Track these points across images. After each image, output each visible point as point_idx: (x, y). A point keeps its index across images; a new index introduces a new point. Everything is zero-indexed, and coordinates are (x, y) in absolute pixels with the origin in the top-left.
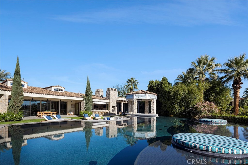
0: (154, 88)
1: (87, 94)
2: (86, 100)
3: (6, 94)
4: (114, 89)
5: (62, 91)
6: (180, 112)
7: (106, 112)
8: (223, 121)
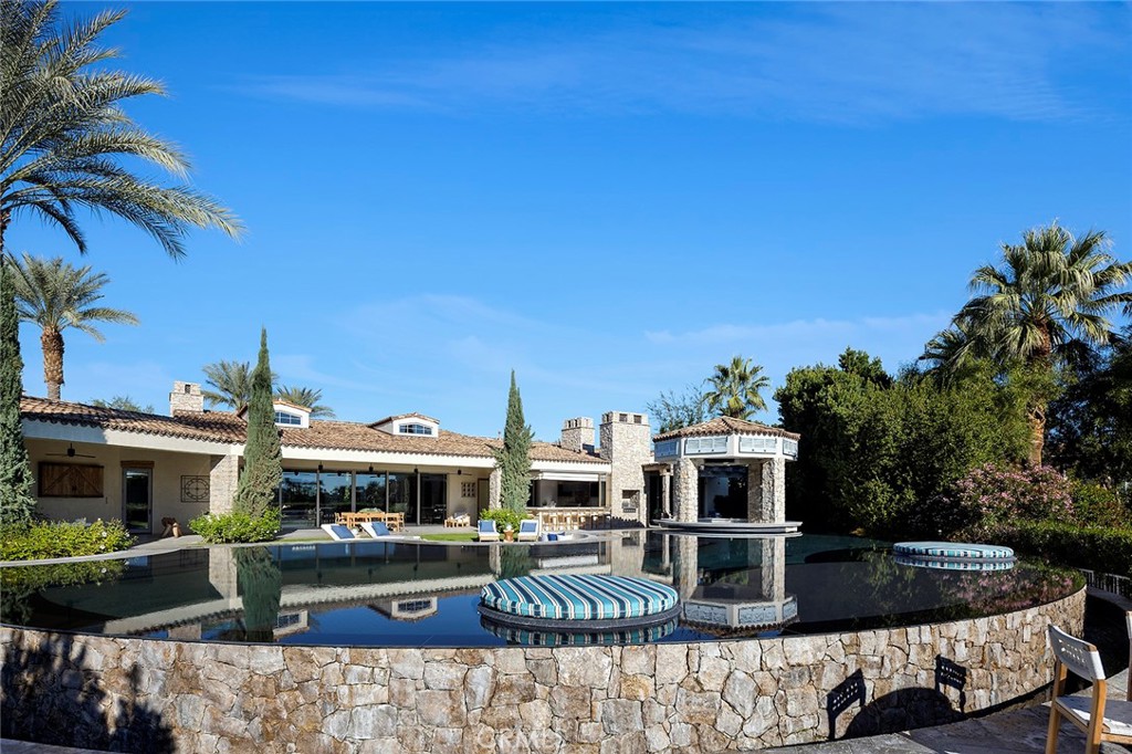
0: (792, 405)
1: (511, 443)
2: (507, 464)
3: (232, 453)
4: (631, 418)
5: (430, 433)
6: (897, 512)
7: (595, 512)
8: (978, 554)
